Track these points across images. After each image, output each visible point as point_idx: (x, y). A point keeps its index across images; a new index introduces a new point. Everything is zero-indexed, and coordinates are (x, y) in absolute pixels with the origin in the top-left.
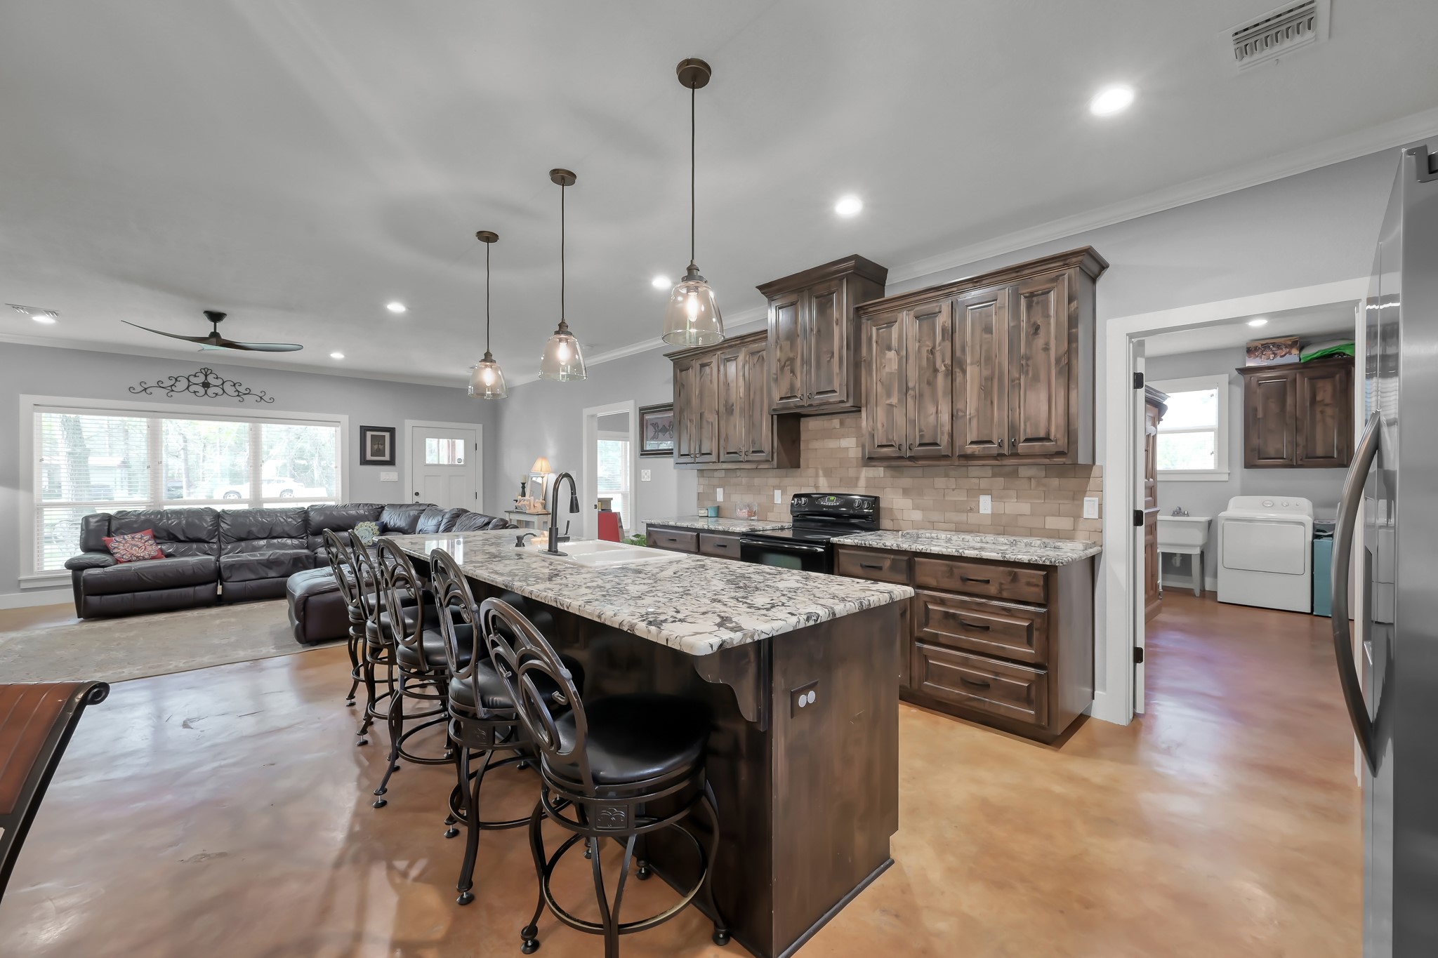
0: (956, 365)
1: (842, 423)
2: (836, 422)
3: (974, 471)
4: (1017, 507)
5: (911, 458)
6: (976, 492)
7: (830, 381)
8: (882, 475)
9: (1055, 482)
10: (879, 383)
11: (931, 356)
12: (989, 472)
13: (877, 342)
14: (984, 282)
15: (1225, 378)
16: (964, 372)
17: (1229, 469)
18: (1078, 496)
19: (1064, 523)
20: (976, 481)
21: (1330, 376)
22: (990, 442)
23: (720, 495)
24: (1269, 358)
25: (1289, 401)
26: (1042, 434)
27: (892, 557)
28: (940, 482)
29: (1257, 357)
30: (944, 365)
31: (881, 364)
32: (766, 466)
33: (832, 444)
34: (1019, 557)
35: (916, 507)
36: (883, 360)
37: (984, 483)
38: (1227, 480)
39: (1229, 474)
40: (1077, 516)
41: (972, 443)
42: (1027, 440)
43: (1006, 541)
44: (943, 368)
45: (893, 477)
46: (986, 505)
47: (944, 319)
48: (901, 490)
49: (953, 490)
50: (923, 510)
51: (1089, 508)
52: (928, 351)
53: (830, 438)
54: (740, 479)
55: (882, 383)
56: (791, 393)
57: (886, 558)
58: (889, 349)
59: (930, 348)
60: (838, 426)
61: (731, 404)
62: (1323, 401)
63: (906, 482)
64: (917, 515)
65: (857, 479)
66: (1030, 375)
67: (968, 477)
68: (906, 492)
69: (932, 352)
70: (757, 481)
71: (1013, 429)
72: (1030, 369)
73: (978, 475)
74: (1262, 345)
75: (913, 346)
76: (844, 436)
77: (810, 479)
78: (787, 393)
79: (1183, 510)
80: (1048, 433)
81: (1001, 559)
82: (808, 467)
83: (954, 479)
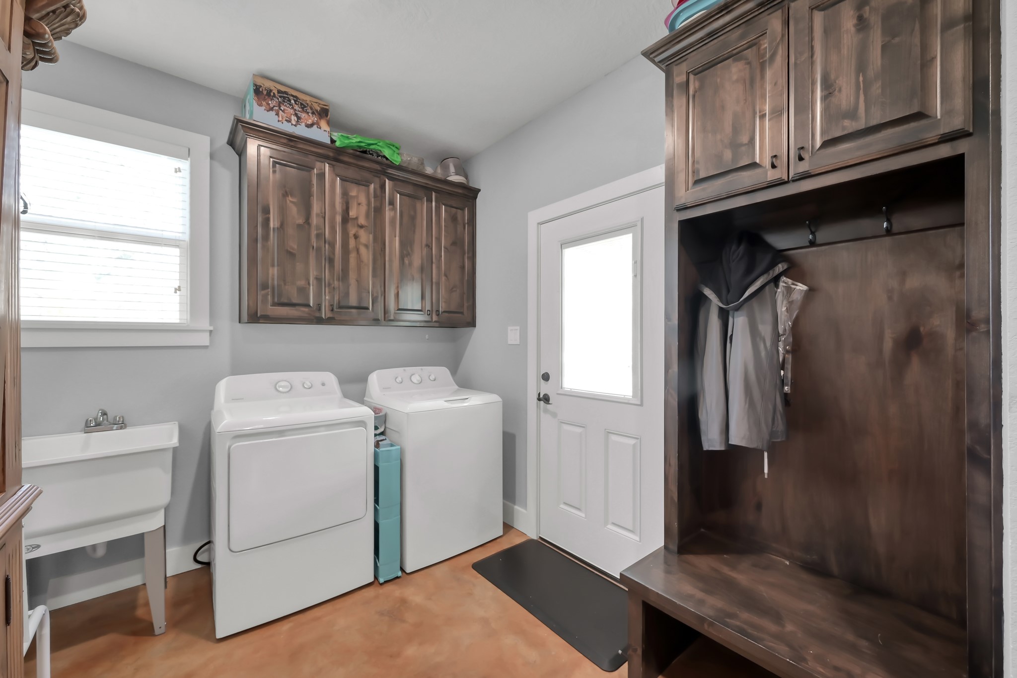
15: (202, 143)
17: (211, 325)
21: (365, 184)
24: (289, 121)
25: (316, 208)
29: (271, 109)
38: (208, 344)
39: (211, 332)
62: (357, 218)
74: (279, 92)
79: (111, 416)
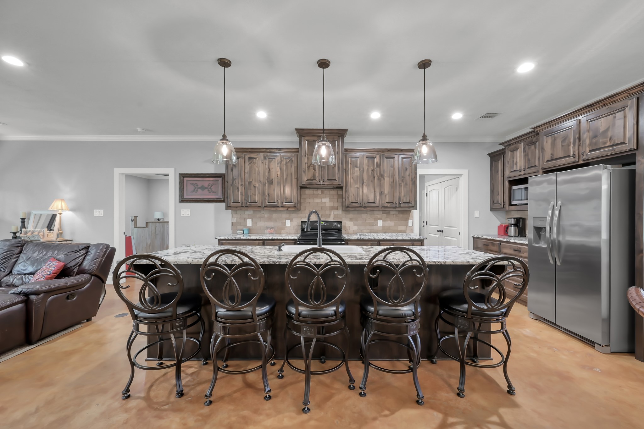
0: (382, 176)
1: (323, 193)
2: (320, 192)
3: (376, 212)
4: (390, 223)
5: (365, 207)
6: (377, 219)
7: (334, 176)
8: (341, 213)
9: (401, 215)
10: (352, 179)
11: (372, 172)
12: (381, 212)
13: (351, 163)
14: (391, 151)
16: (384, 179)
18: (407, 220)
19: (403, 228)
20: (377, 215)
22: (393, 203)
23: (249, 223)
26: (408, 201)
27: (371, 242)
28: (364, 216)
30: (377, 176)
31: (353, 172)
32: (293, 209)
33: (317, 200)
34: (415, 238)
35: (355, 225)
36: (354, 171)
37: (379, 216)
40: (407, 225)
41: (387, 203)
42: (404, 203)
43: (395, 234)
44: (377, 177)
45: (346, 214)
46: (380, 223)
47: (377, 160)
48: (349, 219)
49: (369, 218)
50: (358, 226)
51: (410, 223)
52: (371, 170)
53: (317, 198)
54: (263, 215)
55: (353, 179)
56: (313, 178)
57: (369, 243)
58: (356, 167)
59: (372, 169)
60: (321, 193)
61: (271, 179)
63: (351, 216)
64: (355, 228)
65: (330, 215)
66: (405, 183)
67: (374, 214)
68: (351, 220)
69: (373, 170)
70: (275, 216)
71: (399, 199)
72: (405, 181)
73: (378, 214)
75: (366, 168)
76: (323, 198)
77: (306, 215)
78: (311, 178)
80: (410, 201)
81: (410, 239)
82: (305, 210)
83: (369, 215)
